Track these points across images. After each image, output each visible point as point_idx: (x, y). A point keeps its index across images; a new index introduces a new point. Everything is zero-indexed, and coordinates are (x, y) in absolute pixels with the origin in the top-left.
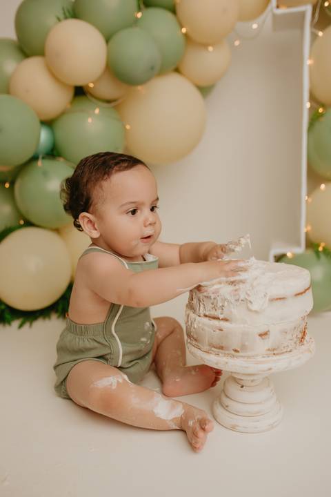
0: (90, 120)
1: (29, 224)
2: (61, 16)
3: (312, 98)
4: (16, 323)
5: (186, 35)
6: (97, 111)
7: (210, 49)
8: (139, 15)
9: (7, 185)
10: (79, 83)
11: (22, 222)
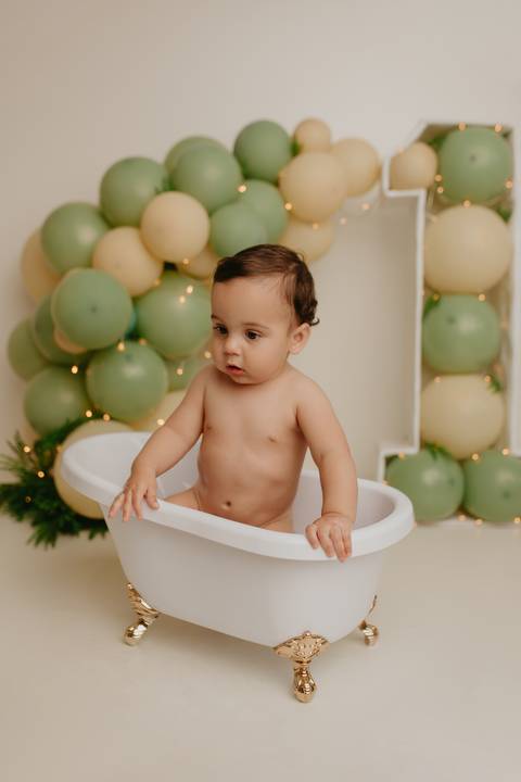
0: (182, 300)
1: (98, 415)
2: (160, 187)
3: (427, 286)
4: (84, 535)
5: (290, 213)
6: (190, 290)
7: (316, 226)
8: (243, 189)
9: (75, 370)
10: (171, 259)
11: (89, 414)
